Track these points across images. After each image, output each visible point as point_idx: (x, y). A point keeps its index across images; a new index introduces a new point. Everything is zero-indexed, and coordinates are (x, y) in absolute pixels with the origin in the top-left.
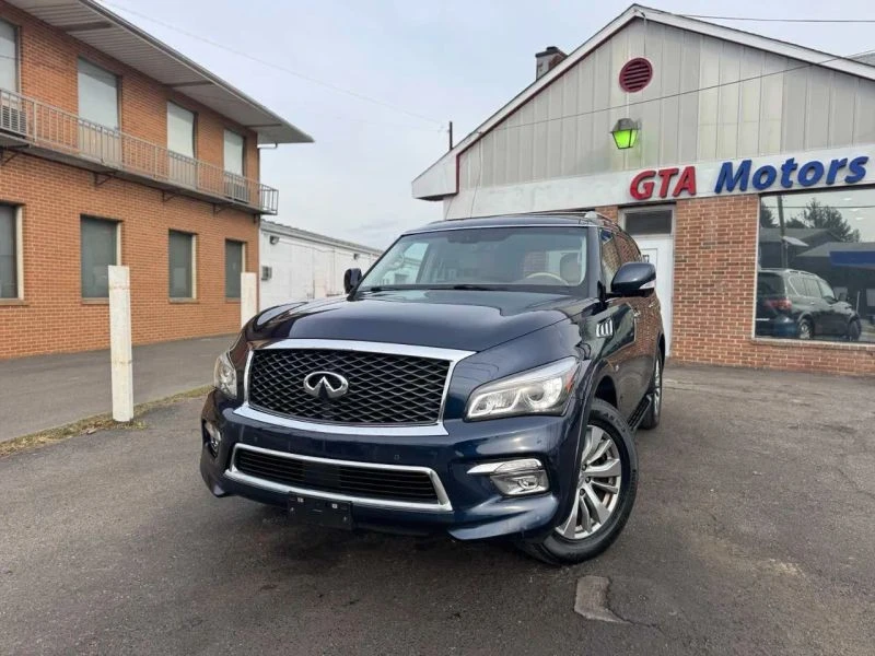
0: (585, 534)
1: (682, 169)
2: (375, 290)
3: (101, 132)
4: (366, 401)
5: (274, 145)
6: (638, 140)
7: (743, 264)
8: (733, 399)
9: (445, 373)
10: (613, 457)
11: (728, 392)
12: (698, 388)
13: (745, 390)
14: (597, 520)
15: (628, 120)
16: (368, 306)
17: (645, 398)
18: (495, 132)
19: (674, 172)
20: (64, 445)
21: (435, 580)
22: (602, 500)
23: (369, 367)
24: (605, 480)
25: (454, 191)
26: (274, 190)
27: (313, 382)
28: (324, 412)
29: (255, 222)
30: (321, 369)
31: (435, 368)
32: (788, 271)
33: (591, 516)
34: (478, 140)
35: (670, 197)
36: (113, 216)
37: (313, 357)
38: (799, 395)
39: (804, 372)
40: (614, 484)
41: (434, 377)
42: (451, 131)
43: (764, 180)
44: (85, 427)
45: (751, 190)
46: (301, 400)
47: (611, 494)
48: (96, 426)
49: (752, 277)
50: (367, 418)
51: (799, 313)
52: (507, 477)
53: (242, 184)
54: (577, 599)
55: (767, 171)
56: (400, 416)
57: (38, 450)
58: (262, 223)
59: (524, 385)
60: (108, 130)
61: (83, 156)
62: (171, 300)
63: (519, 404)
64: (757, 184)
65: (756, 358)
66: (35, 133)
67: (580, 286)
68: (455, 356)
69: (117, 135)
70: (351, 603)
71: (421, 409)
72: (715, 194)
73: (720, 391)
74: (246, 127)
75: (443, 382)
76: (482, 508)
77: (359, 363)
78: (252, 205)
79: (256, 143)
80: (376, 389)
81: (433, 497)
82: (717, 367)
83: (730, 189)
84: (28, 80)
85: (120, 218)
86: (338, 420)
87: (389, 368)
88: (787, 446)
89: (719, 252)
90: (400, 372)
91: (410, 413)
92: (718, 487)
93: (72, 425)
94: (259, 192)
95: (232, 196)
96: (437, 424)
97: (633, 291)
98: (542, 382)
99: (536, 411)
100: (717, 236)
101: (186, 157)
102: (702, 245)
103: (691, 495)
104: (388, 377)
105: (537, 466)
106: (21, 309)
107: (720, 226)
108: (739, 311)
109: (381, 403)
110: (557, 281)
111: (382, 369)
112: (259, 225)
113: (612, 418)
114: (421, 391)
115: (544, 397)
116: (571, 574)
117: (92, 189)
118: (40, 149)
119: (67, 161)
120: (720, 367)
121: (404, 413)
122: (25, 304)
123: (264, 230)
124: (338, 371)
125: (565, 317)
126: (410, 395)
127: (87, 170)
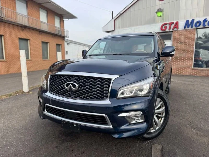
0: (154, 130)
1: (175, 22)
2: (90, 56)
3: (22, 16)
4: (84, 92)
5: (68, 19)
6: (163, 15)
7: (191, 48)
8: (189, 85)
9: (110, 83)
10: (163, 107)
11: (187, 83)
12: (179, 81)
13: (191, 82)
14: (157, 126)
15: (160, 9)
16: (89, 60)
17: (167, 86)
18: (124, 13)
19: (173, 23)
20: (9, 98)
21: (108, 145)
22: (159, 120)
23: (85, 81)
24: (160, 114)
25: (113, 30)
26: (68, 31)
27: (67, 85)
28: (71, 95)
29: (63, 39)
30: (70, 81)
31: (107, 81)
32: (201, 50)
33: (155, 125)
34: (120, 16)
35: (171, 30)
36: (27, 38)
37: (68, 77)
38: (206, 83)
39: (207, 77)
40: (163, 115)
41: (106, 84)
42: (112, 14)
43: (198, 25)
44: (16, 94)
45: (194, 27)
46: (64, 91)
47: (162, 118)
48: (19, 93)
49: (193, 51)
50: (85, 97)
51: (204, 61)
52: (131, 118)
53: (60, 30)
54: (153, 153)
55: (199, 22)
56: (95, 97)
57: (2, 100)
58: (65, 40)
59: (136, 86)
60: (24, 15)
61: (18, 22)
62: (43, 59)
63: (135, 93)
64: (196, 26)
65: (193, 73)
66: (5, 16)
68: (113, 77)
69: (26, 17)
70: (81, 153)
71: (102, 95)
72: (184, 29)
73: (184, 82)
74: (60, 15)
75: (109, 86)
76: (123, 127)
77: (82, 79)
78: (62, 35)
79: (63, 19)
80: (87, 88)
81: (106, 124)
82: (183, 76)
83: (188, 27)
84: (3, 2)
85: (29, 39)
86: (75, 98)
87: (92, 81)
88: (207, 98)
89: (184, 45)
90: (95, 83)
91: (98, 96)
92: (189, 112)
93: (13, 93)
94: (64, 32)
95: (57, 33)
96: (107, 100)
97: (168, 55)
98: (143, 86)
99: (141, 95)
100: (184, 41)
101: (45, 23)
102: (180, 43)
103: (182, 114)
104: (91, 84)
105: (141, 114)
106: (5, 62)
107: (185, 38)
108: (189, 61)
109: (89, 92)
110: (144, 52)
111: (89, 81)
112: (64, 40)
113: (163, 95)
114: (102, 89)
115: (143, 91)
116: (149, 143)
117: (21, 31)
118: (6, 20)
119: (14, 24)
120: (184, 75)
121: (97, 96)
122: (6, 61)
123: (66, 41)
124: (75, 82)
125: (149, 64)
126: (98, 90)
127: (20, 26)
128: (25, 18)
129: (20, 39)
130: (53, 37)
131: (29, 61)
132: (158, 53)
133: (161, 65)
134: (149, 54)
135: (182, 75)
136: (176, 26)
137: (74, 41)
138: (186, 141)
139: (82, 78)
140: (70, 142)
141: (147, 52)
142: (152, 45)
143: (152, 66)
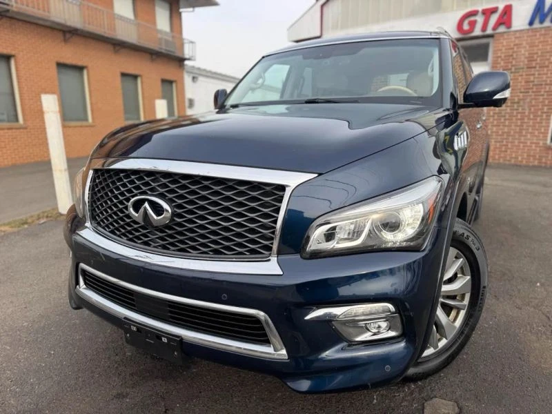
0: (432, 350)
1: (501, 7)
2: (235, 106)
4: (191, 231)
5: (192, 10)
10: (463, 273)
12: (505, 184)
13: (545, 185)
14: (443, 335)
17: (475, 200)
19: (494, 10)
20: (18, 233)
22: (448, 315)
23: (193, 192)
24: (453, 298)
25: (318, 35)
26: (192, 42)
29: (180, 66)
30: (144, 193)
31: (266, 194)
33: (437, 332)
35: (489, 31)
36: (80, 64)
37: (139, 179)
40: (462, 300)
41: (267, 205)
44: (39, 219)
46: (128, 225)
47: (459, 310)
48: (47, 217)
50: (194, 248)
53: (170, 39)
58: (186, 67)
59: (376, 212)
61: (52, 18)
62: (127, 122)
63: (370, 236)
65: (550, 158)
66: (14, 1)
67: (432, 96)
68: (291, 180)
69: (75, 2)
71: (253, 242)
72: (528, 27)
73: (524, 186)
75: (277, 211)
77: (184, 187)
78: (178, 54)
79: (179, 8)
80: (202, 218)
81: (265, 341)
83: (542, 22)
85: (85, 65)
86: (165, 249)
87: (216, 193)
89: (527, 75)
90: (228, 199)
91: (240, 245)
92: (543, 281)
93: (32, 217)
94: (182, 45)
95: (163, 48)
96: (269, 260)
97: (486, 100)
98: (398, 210)
99: (390, 245)
100: (526, 62)
101: (127, 19)
102: (513, 70)
103: (519, 290)
104: (215, 204)
105: (390, 311)
106: (22, 130)
107: (529, 54)
108: (539, 123)
109: (208, 233)
110: (406, 92)
111: (208, 194)
112: (184, 69)
113: (468, 237)
114: (252, 220)
115: (401, 228)
116: (416, 395)
117: (63, 44)
118: (18, 13)
119: (41, 22)
120: (520, 166)
121: (234, 245)
122: (24, 126)
123: (188, 72)
124: (161, 196)
125: (424, 130)
126: (239, 225)
127: (57, 29)
128: (71, 5)
129: (60, 65)
130: (152, 60)
131: (87, 126)
132: (452, 95)
133: (462, 136)
134: (422, 97)
135: (517, 165)
136: (505, 17)
137: (210, 72)
138: (537, 386)
139: (184, 182)
140: (163, 379)
141: (415, 91)
142: (432, 70)
143: (434, 139)
